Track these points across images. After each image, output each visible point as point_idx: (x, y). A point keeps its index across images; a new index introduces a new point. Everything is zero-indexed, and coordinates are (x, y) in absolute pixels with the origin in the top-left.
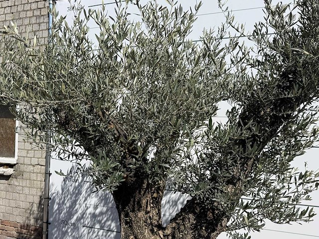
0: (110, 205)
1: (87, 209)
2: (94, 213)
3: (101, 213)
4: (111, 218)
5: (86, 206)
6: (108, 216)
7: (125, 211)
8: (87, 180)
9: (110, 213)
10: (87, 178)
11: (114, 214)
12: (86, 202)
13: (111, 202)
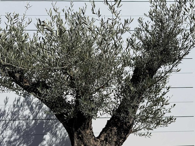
0: (22, 134)
1: (4, 138)
2: (10, 140)
3: (15, 140)
4: (23, 141)
5: (2, 137)
6: (21, 141)
7: (77, 131)
8: (3, 119)
9: (22, 139)
10: (2, 118)
11: (25, 139)
12: (3, 134)
13: (23, 132)
